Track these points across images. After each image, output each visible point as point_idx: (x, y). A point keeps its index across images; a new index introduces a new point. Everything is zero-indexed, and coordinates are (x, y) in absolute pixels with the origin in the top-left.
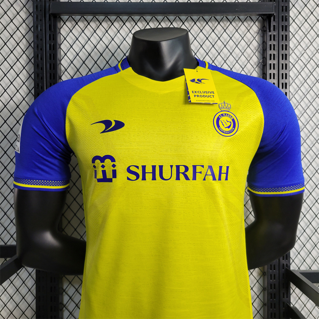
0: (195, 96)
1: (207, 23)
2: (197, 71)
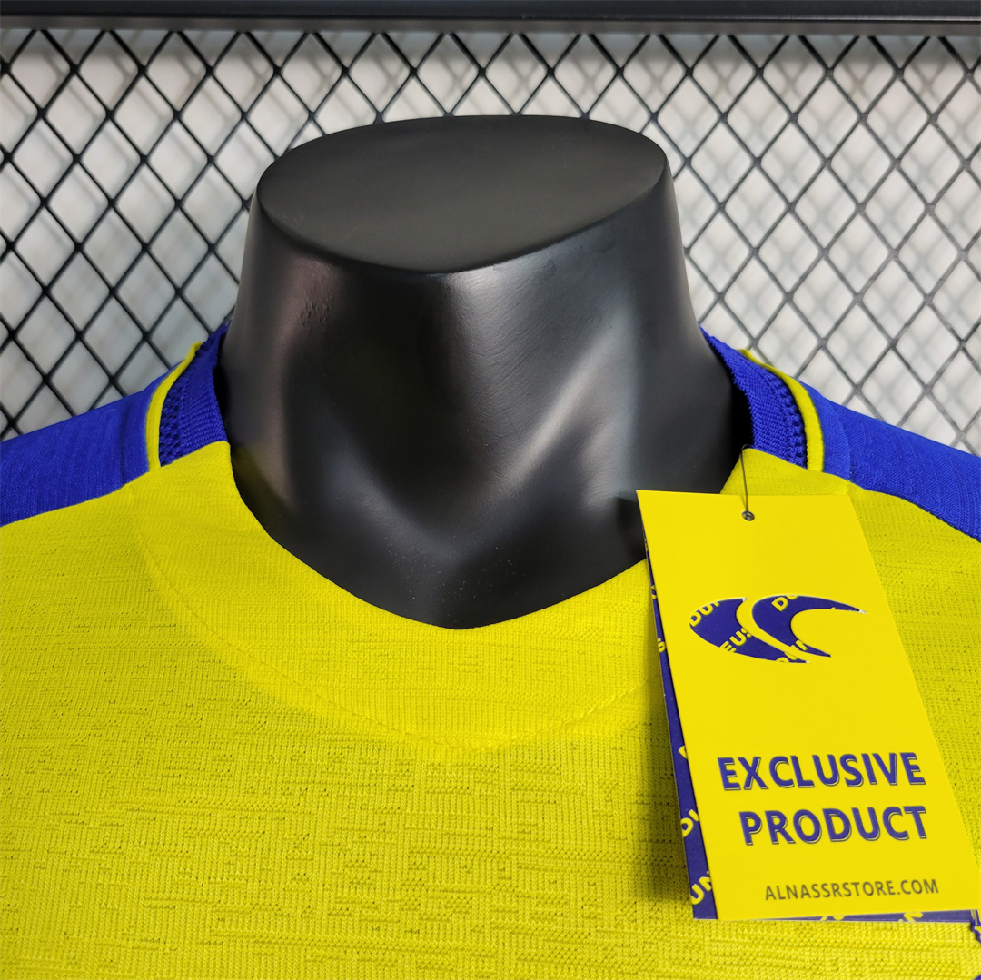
0: (749, 822)
1: (759, 72)
2: (749, 516)
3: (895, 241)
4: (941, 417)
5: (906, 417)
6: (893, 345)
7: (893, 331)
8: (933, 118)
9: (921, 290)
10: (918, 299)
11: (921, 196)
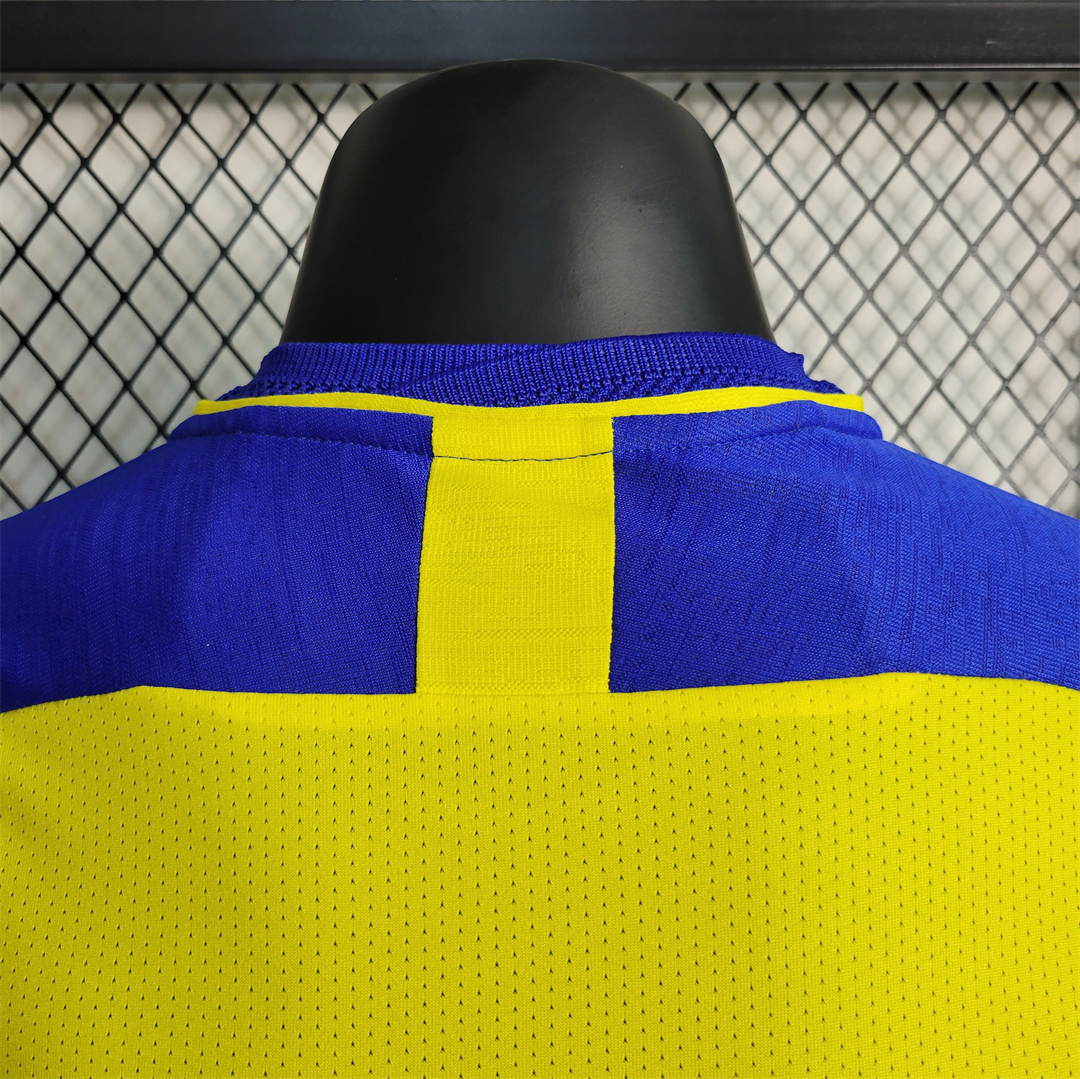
1: (802, 115)
3: (939, 282)
4: (985, 457)
5: (952, 456)
6: (938, 385)
7: (938, 370)
8: (975, 159)
9: (965, 330)
10: (962, 339)
11: (964, 236)
